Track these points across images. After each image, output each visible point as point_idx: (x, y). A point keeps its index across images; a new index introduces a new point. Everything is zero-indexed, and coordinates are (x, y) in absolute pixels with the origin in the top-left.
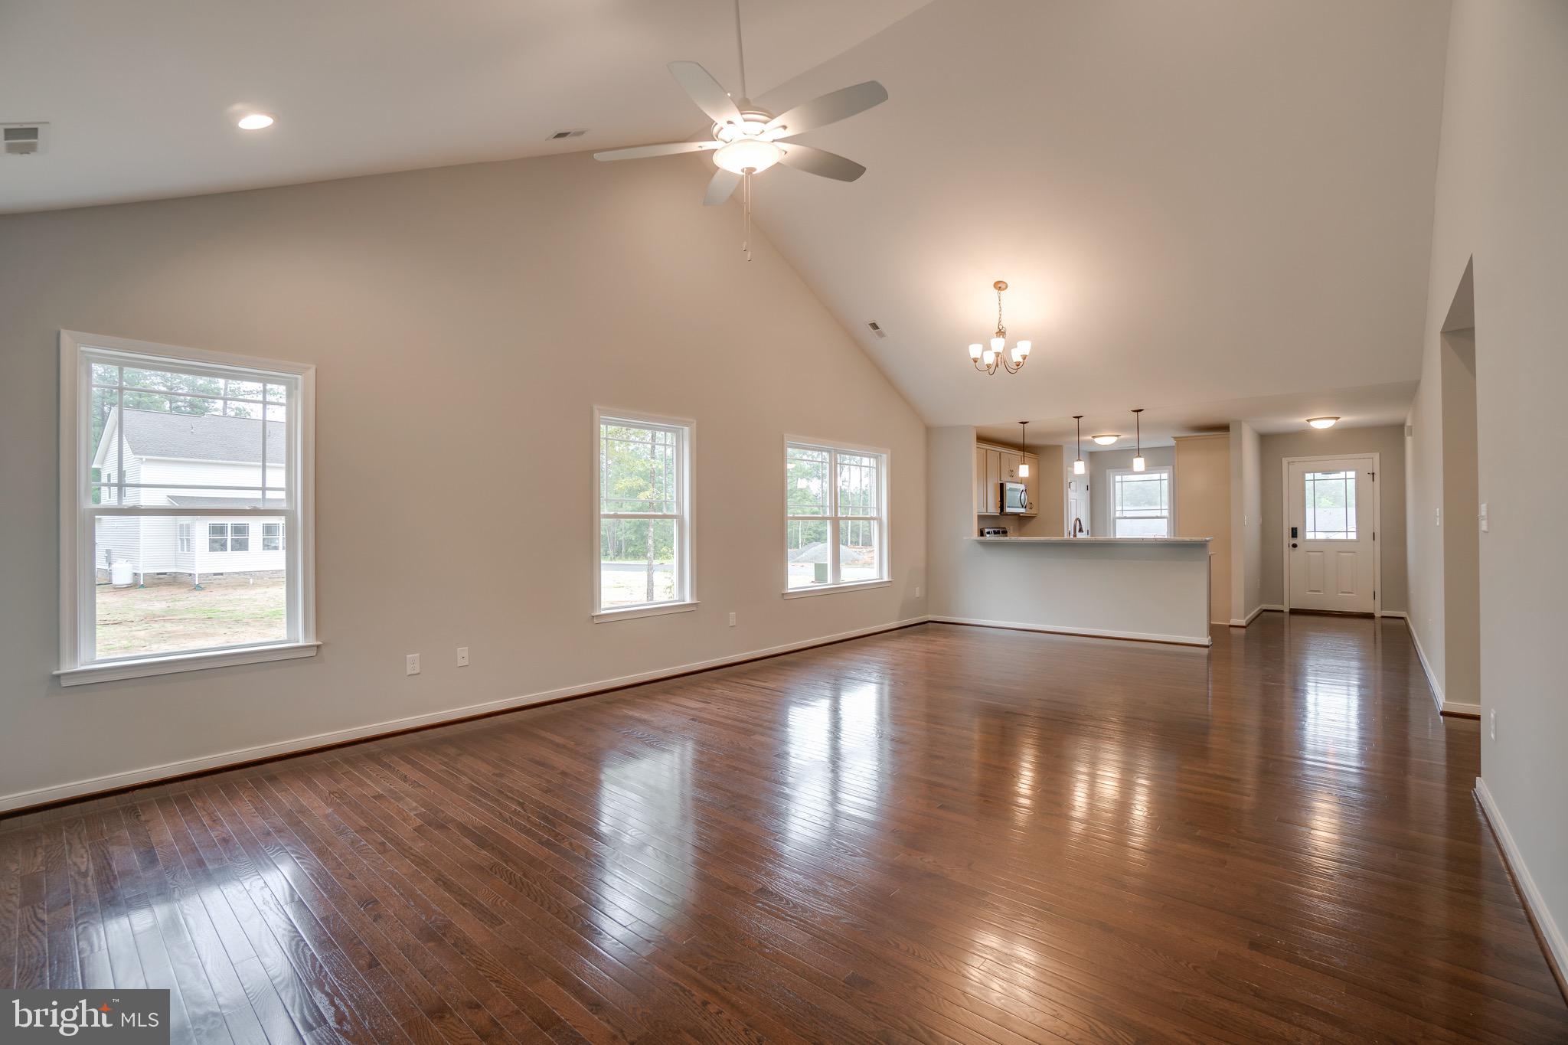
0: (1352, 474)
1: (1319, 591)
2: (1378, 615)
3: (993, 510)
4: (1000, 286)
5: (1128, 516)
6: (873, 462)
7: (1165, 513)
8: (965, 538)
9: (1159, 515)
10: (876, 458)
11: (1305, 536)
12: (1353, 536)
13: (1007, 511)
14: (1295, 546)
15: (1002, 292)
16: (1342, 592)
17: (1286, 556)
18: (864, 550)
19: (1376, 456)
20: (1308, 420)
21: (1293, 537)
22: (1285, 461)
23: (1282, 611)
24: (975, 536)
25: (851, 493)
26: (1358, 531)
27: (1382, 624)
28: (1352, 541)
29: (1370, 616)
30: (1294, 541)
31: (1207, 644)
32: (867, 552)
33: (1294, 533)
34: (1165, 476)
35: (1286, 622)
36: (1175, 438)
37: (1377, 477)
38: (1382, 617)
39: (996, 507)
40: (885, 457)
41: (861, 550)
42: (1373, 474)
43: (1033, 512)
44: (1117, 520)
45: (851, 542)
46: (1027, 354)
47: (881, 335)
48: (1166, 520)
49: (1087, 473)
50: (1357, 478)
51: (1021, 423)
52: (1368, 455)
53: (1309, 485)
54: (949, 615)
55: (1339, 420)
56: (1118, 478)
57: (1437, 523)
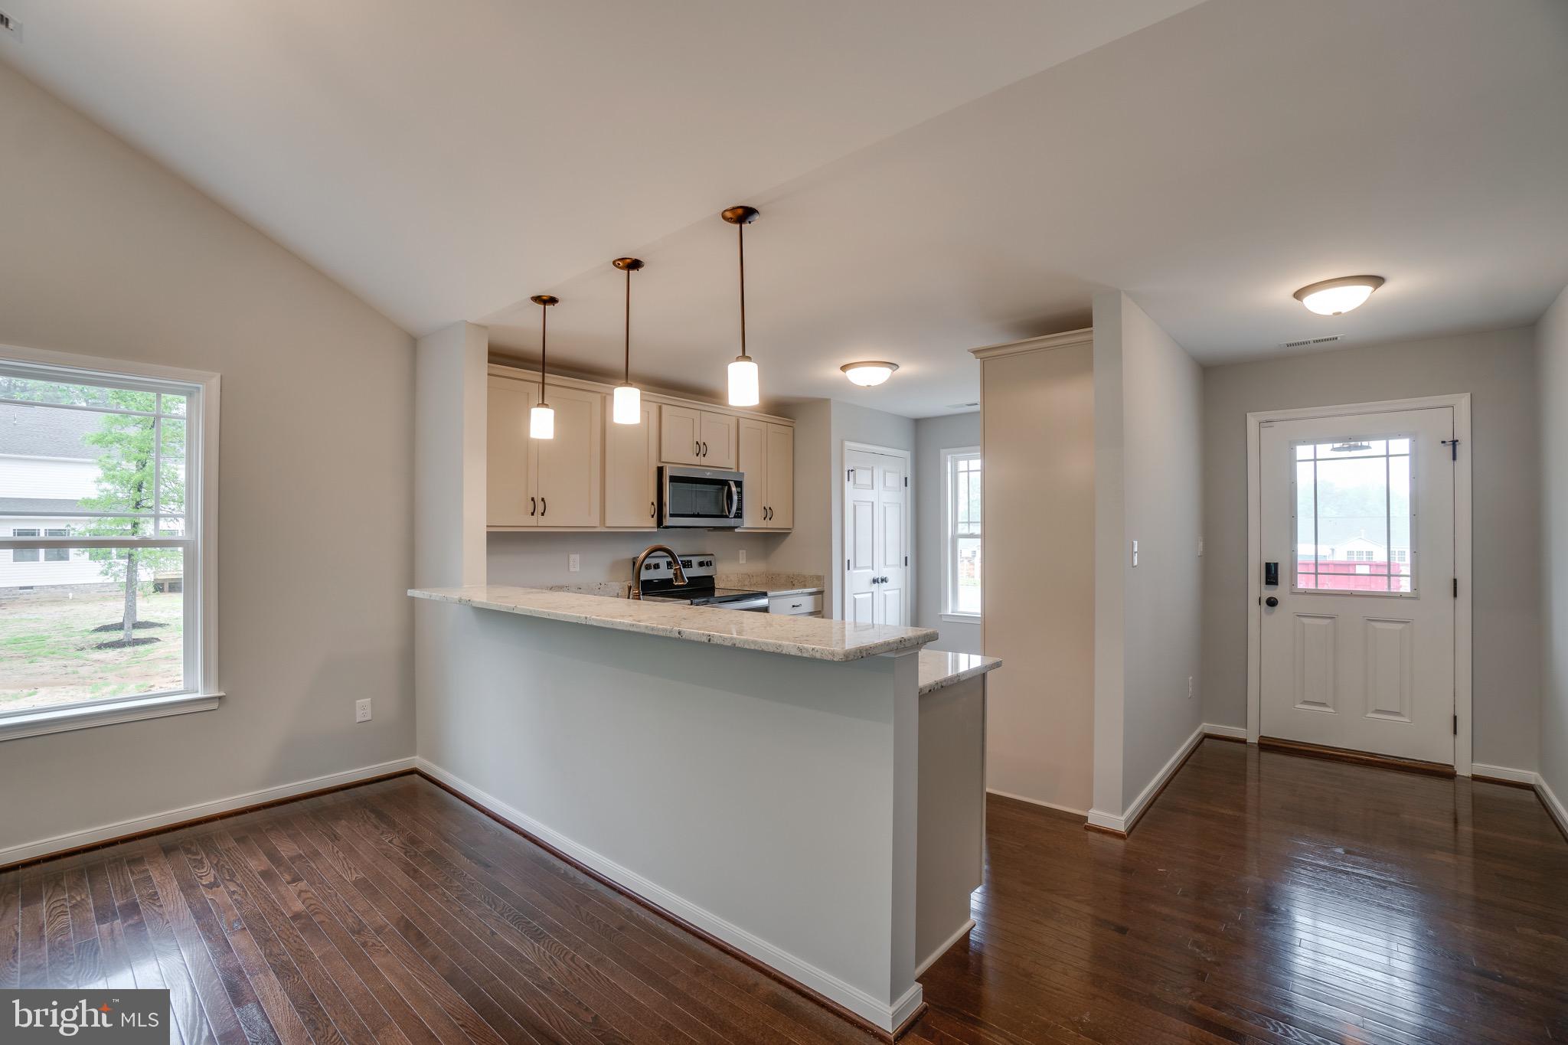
0: (1402, 445)
1: (1323, 704)
2: (1462, 773)
10: (190, 394)
11: (1293, 582)
14: (1272, 603)
17: (1253, 622)
19: (1463, 402)
20: (1296, 295)
21: (1268, 583)
22: (1252, 420)
23: (1244, 742)
26: (1414, 578)
27: (1473, 796)
29: (1444, 773)
30: (1269, 592)
33: (1271, 575)
35: (1252, 766)
36: (975, 352)
37: (1464, 450)
38: (1476, 776)
42: (1454, 443)
44: (960, 540)
49: (907, 455)
50: (1414, 455)
51: (538, 299)
52: (1447, 399)
53: (1304, 475)
54: (438, 764)
55: (1383, 290)
56: (962, 465)
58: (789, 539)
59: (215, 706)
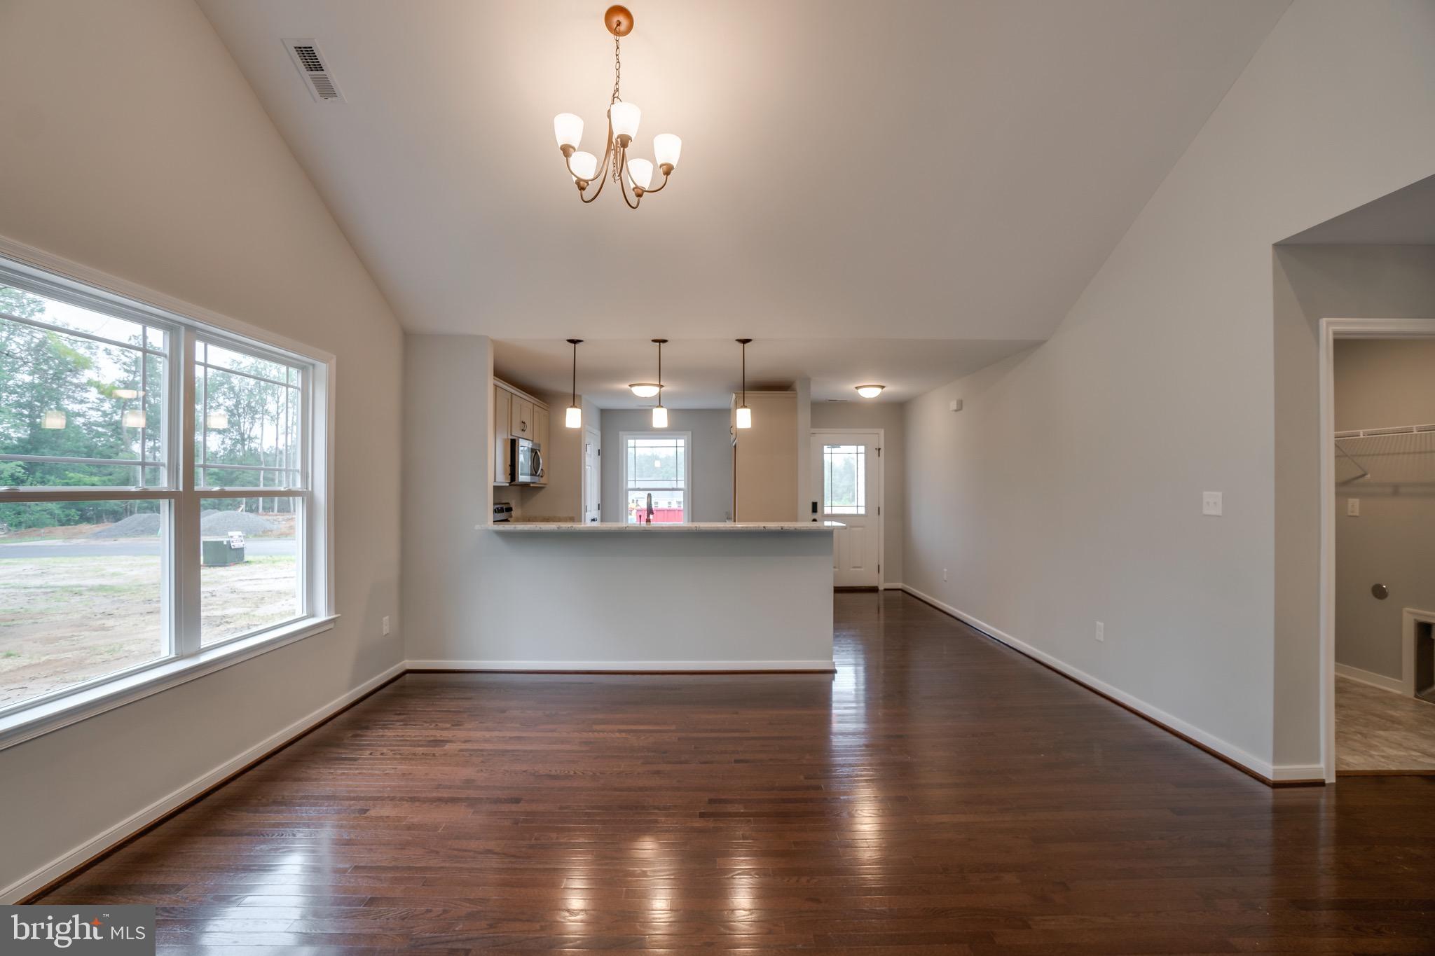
2: (881, 588)
3: (502, 480)
4: (617, 20)
5: (641, 487)
6: (296, 376)
7: (681, 485)
8: (477, 527)
9: (675, 487)
10: (303, 368)
11: (823, 511)
12: (862, 511)
13: (520, 480)
16: (854, 567)
18: (280, 518)
19: (882, 432)
20: (857, 388)
21: (813, 511)
24: (487, 520)
25: (264, 453)
26: (866, 507)
27: (884, 597)
28: (861, 515)
29: (874, 590)
30: (814, 516)
32: (284, 520)
34: (681, 442)
37: (882, 452)
38: (885, 590)
39: (505, 473)
40: (323, 370)
41: (275, 518)
42: (879, 449)
43: (543, 481)
44: (630, 492)
45: (264, 508)
47: (326, 89)
48: (682, 493)
49: (599, 433)
50: (866, 453)
51: (571, 341)
52: (876, 431)
53: (827, 458)
54: (444, 658)
55: (884, 389)
56: (631, 442)
57: (1206, 511)
58: (542, 492)
59: (331, 626)
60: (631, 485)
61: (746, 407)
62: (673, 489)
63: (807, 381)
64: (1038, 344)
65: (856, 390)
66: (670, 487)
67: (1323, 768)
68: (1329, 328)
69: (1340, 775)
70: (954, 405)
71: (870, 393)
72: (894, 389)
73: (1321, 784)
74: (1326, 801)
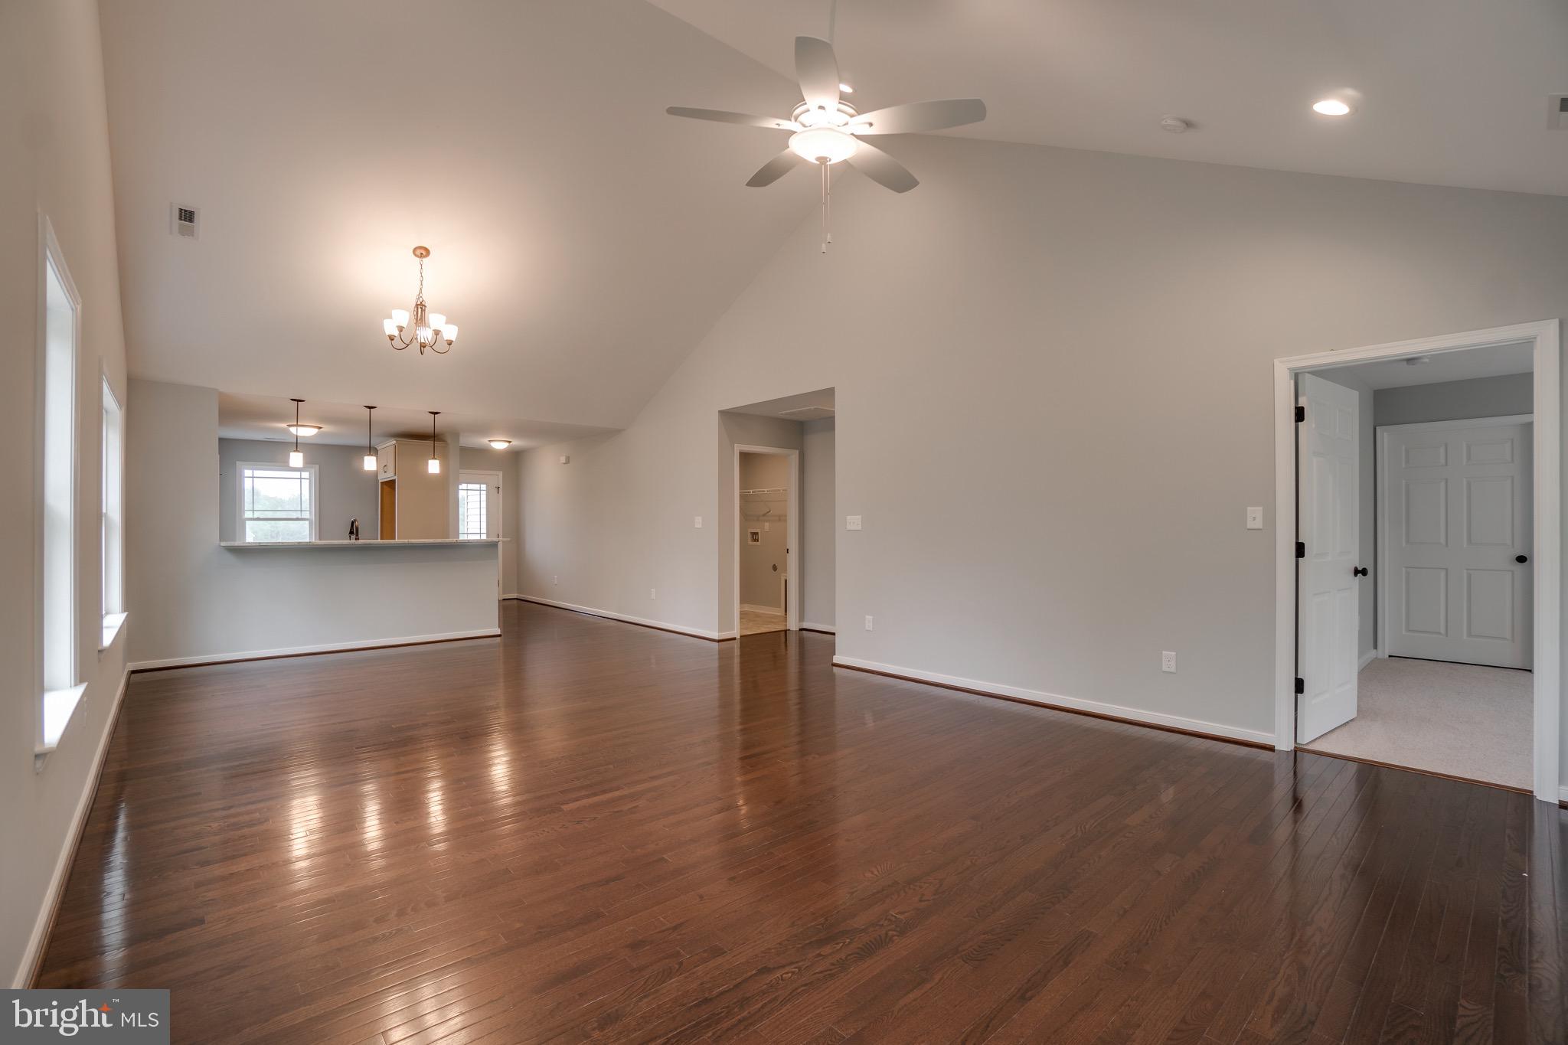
4: (422, 252)
5: (259, 517)
9: (300, 517)
12: (484, 537)
15: (424, 260)
19: (501, 474)
26: (487, 533)
31: (499, 633)
34: (306, 475)
37: (501, 490)
42: (498, 488)
44: (248, 522)
46: (454, 340)
48: (307, 522)
52: (497, 473)
55: (511, 443)
56: (248, 473)
57: (696, 526)
60: (248, 514)
61: (436, 459)
62: (297, 519)
63: (456, 435)
64: (619, 431)
65: (488, 443)
66: (294, 517)
67: (736, 633)
68: (739, 448)
69: (741, 637)
70: (563, 459)
71: (500, 446)
72: (517, 443)
73: (735, 639)
74: (736, 645)
